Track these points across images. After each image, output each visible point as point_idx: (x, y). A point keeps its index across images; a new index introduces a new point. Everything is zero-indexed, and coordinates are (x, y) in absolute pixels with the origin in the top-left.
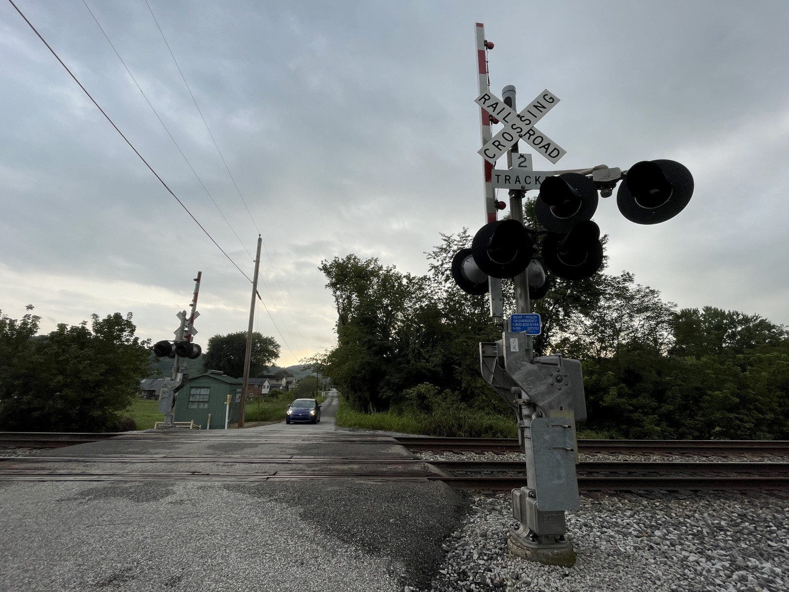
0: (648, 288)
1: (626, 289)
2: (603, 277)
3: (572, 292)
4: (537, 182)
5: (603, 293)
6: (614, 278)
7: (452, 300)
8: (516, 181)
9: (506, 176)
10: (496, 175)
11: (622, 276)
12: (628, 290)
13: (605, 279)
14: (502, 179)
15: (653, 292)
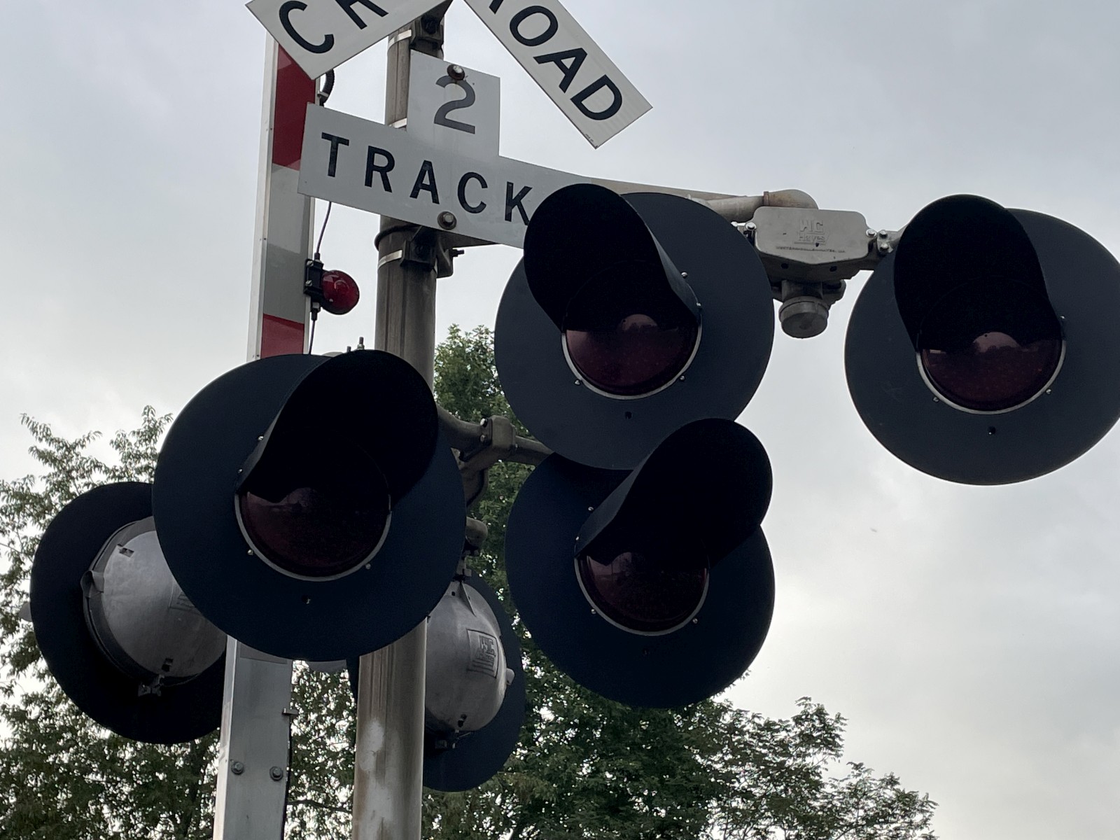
0: (892, 782)
1: (808, 777)
2: (727, 718)
3: (595, 773)
4: (515, 210)
5: (722, 789)
6: (769, 726)
7: (36, 763)
8: (419, 186)
9: (372, 151)
10: (325, 136)
11: (798, 720)
12: (817, 785)
13: (732, 729)
14: (353, 160)
15: (908, 802)
